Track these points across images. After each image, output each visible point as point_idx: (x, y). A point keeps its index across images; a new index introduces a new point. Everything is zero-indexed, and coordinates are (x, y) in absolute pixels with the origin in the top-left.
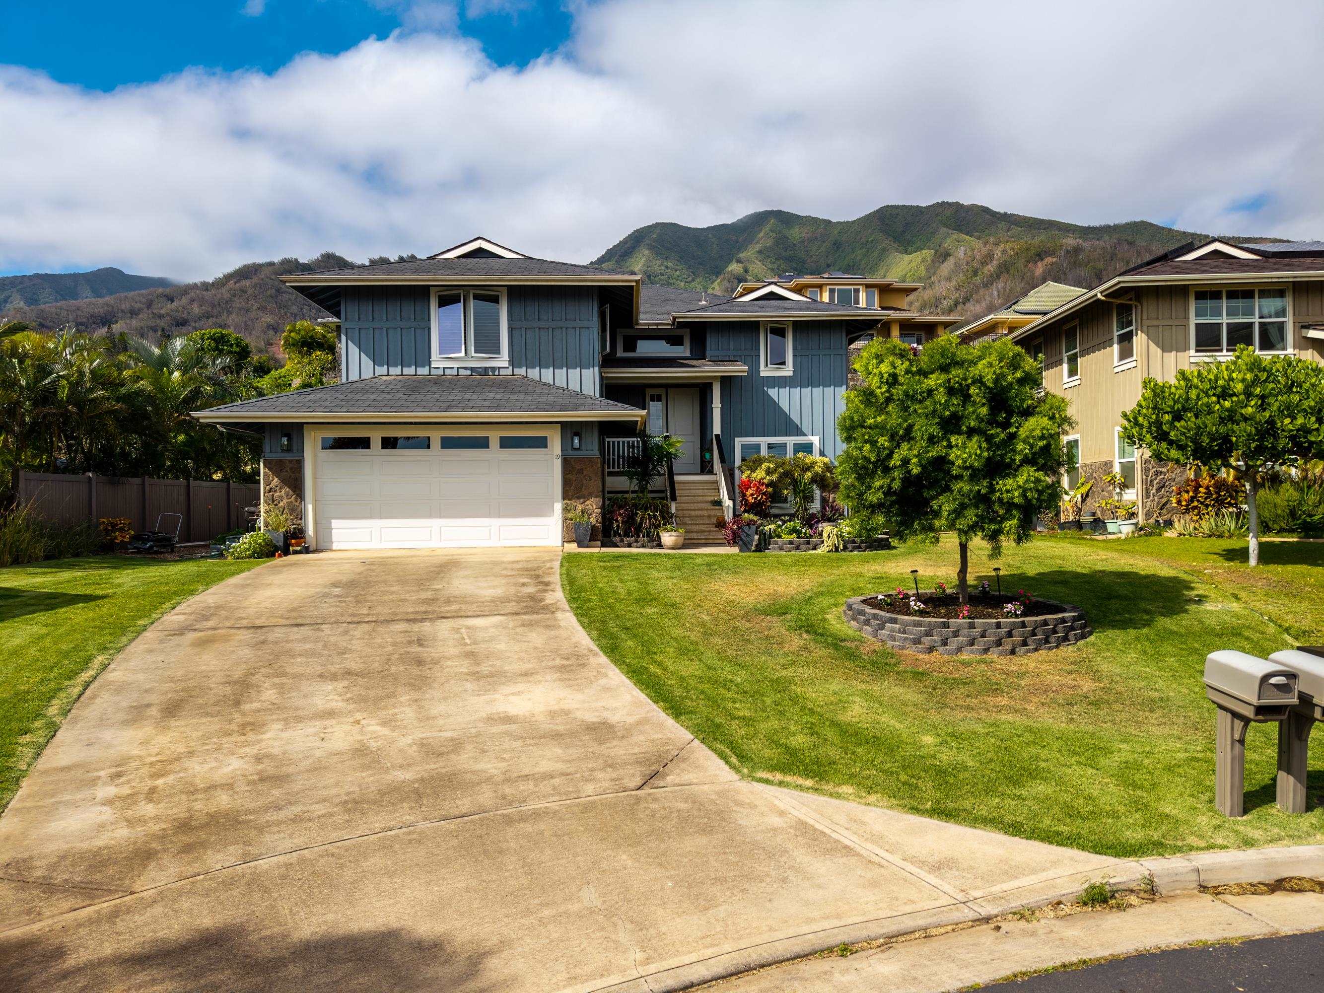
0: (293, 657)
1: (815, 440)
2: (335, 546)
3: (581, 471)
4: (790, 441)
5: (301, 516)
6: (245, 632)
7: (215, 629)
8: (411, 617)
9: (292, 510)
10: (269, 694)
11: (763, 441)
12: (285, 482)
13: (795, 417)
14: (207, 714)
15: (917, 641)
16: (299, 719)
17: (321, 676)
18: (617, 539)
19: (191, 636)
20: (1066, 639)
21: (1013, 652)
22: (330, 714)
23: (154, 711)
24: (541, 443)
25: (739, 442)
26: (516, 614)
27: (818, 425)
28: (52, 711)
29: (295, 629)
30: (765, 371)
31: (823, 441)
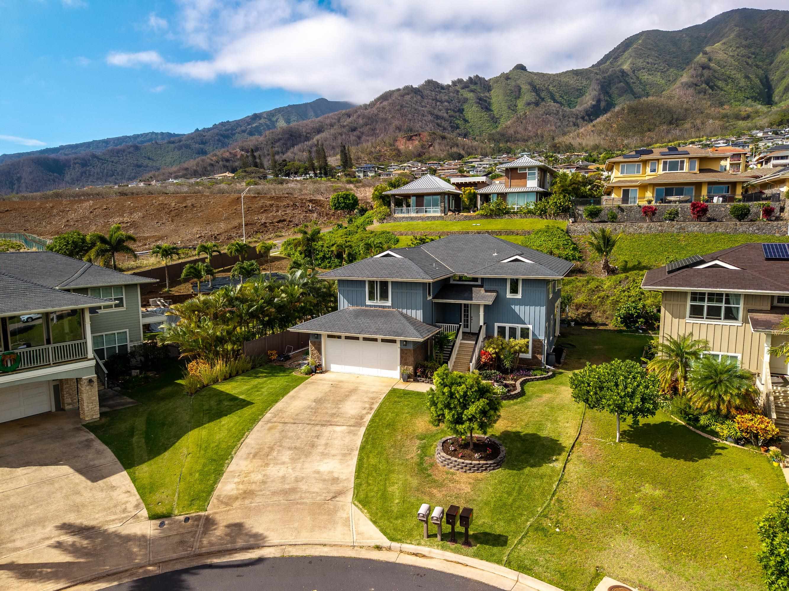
0: (286, 438)
1: (530, 327)
2: (332, 370)
3: (406, 354)
4: (519, 326)
5: (320, 359)
6: (281, 425)
7: (275, 422)
8: (323, 423)
9: (318, 358)
10: (275, 454)
11: (507, 325)
12: (316, 348)
13: (522, 316)
14: (261, 459)
15: (442, 462)
16: (277, 464)
17: (289, 448)
18: (419, 378)
19: (270, 425)
20: (486, 470)
21: (465, 472)
22: (283, 463)
23: (251, 456)
24: (394, 341)
25: (497, 325)
26: (351, 426)
27: (532, 320)
28: (233, 453)
29: (293, 425)
30: (509, 296)
31: (534, 327)
